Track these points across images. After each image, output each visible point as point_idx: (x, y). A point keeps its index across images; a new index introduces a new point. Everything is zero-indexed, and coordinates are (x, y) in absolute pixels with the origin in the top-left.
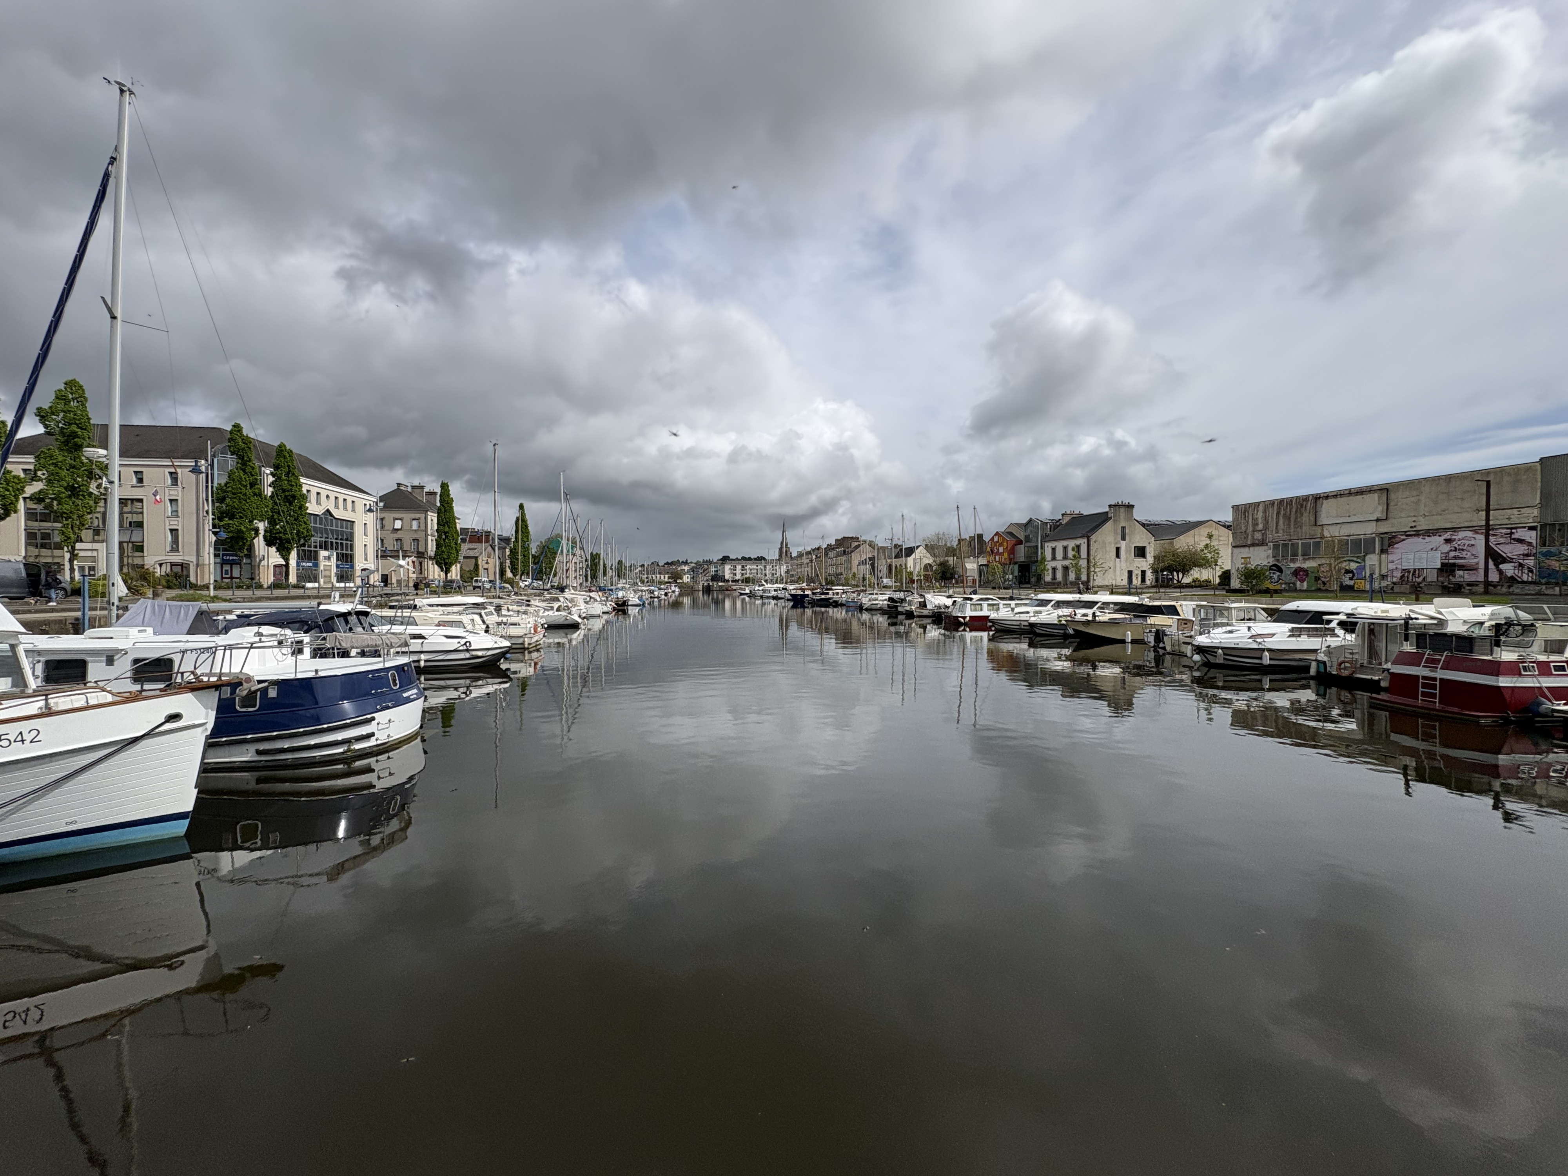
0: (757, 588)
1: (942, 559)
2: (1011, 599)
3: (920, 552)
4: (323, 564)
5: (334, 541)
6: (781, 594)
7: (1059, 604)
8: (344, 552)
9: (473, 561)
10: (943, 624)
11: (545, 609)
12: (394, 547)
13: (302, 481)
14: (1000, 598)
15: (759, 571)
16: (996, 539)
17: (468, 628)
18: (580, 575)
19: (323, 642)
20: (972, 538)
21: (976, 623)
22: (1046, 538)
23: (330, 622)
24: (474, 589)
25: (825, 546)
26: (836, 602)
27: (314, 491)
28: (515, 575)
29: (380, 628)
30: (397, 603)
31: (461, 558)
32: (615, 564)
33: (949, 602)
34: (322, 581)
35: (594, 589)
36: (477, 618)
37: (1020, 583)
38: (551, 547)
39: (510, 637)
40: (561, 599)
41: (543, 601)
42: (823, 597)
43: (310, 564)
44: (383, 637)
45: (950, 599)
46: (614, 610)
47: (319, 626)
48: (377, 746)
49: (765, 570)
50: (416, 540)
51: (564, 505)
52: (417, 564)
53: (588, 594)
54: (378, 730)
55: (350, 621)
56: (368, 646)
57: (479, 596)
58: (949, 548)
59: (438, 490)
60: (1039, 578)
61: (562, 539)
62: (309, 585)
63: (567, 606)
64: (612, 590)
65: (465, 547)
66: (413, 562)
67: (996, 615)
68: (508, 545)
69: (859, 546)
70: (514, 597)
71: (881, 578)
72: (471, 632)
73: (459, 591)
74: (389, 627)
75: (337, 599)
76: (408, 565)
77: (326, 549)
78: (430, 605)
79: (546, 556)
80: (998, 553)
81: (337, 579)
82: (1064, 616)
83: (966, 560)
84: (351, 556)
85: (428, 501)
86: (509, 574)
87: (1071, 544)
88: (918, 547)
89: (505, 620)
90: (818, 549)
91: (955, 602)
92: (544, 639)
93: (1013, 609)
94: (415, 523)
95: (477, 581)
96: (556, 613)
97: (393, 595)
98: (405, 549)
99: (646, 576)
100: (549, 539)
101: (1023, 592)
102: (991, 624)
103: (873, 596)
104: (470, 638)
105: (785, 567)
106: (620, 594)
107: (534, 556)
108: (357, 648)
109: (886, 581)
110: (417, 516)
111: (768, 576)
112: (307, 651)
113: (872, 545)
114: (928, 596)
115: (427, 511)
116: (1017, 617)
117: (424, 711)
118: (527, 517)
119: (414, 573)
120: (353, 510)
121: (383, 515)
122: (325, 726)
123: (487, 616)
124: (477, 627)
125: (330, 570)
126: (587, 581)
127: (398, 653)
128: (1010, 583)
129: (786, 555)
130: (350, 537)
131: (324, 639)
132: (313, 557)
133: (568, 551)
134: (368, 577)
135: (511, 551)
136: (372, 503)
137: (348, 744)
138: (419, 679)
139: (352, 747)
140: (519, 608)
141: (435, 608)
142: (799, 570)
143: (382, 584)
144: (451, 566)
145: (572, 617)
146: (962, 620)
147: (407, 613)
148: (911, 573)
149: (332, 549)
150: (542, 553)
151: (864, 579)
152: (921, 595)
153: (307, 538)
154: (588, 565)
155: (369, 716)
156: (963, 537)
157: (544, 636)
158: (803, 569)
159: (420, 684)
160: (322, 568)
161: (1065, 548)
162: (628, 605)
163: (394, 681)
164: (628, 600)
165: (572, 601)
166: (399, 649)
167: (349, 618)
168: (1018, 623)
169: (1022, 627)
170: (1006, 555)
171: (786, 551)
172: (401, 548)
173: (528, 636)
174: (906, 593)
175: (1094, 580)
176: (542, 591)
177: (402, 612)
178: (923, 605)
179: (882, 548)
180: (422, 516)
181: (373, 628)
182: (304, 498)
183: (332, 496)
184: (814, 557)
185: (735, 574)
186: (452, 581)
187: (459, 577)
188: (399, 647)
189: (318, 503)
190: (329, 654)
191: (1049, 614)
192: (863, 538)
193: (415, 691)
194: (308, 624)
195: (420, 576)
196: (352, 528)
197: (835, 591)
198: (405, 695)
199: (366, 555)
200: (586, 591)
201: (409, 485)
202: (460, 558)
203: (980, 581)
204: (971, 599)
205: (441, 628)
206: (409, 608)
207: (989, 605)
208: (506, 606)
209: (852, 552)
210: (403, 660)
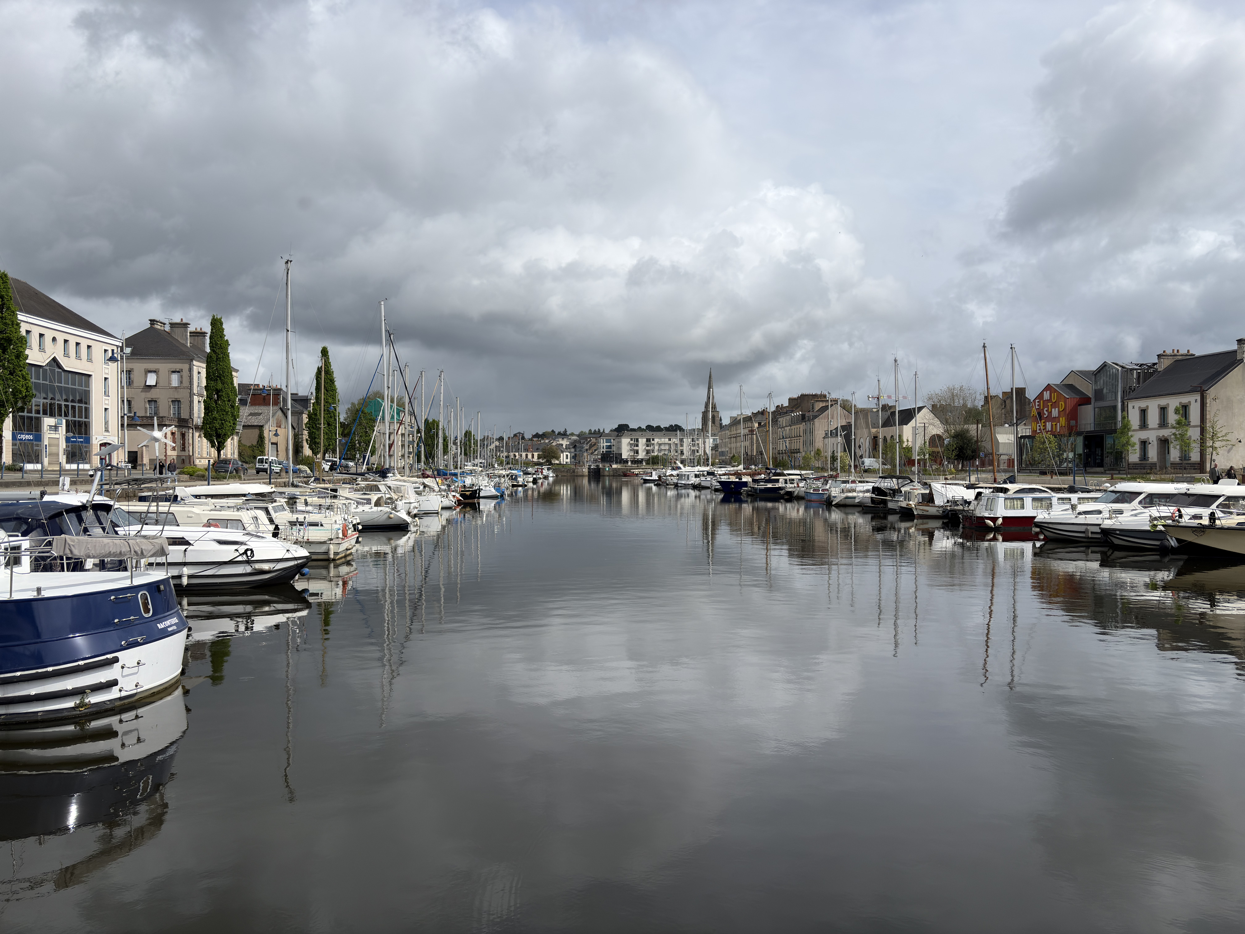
0: (669, 472)
1: (959, 428)
2: (1072, 490)
3: (924, 417)
4: (47, 435)
5: (63, 403)
6: (707, 481)
7: (1151, 500)
8: (77, 419)
9: (257, 431)
10: (961, 530)
11: (358, 503)
12: (146, 412)
13: (20, 317)
14: (1052, 489)
15: (673, 447)
16: (1046, 395)
17: (249, 529)
18: (410, 453)
19: (47, 548)
20: (1007, 396)
21: (1014, 529)
22: (1130, 394)
23: (57, 519)
24: (258, 472)
25: (773, 409)
26: (790, 494)
27: (36, 332)
28: (315, 453)
29: (127, 528)
30: (150, 494)
31: (239, 428)
32: (460, 436)
33: (970, 495)
34: (46, 461)
35: (429, 473)
36: (261, 514)
37: (1087, 465)
38: (366, 411)
39: (308, 543)
40: (383, 488)
41: (356, 490)
42: (770, 485)
43: (31, 437)
44: (130, 542)
45: (972, 491)
46: (459, 505)
47: (42, 526)
48: (120, 699)
49: (682, 446)
50: (176, 402)
51: (386, 350)
52: (178, 436)
53: (421, 480)
54: (123, 676)
55: (84, 518)
56: (109, 555)
57: (264, 483)
58: (970, 409)
59: (208, 329)
60: (1119, 457)
61: (383, 399)
62: (29, 467)
63: (390, 498)
64: (455, 475)
65: (245, 413)
66: (173, 434)
67: (1047, 516)
68: (306, 407)
69: (825, 408)
70: (313, 485)
71: (861, 457)
72: (253, 535)
73: (237, 474)
74: (138, 527)
75: (67, 487)
76: (166, 437)
77: (52, 415)
78: (196, 496)
79: (360, 424)
80: (1050, 418)
81: (67, 457)
82: (1161, 518)
83: (998, 429)
84: (86, 426)
85: (193, 345)
86: (307, 451)
87: (1173, 403)
88: (920, 409)
89: (301, 518)
90: (763, 413)
91: (979, 494)
92: (357, 545)
93: (1074, 507)
94: (175, 378)
95: (261, 461)
96: (375, 509)
97: (145, 481)
98: (161, 415)
99: (505, 454)
100: (364, 399)
101: (1092, 481)
102: (1038, 530)
103: (848, 486)
104: (253, 544)
105: (711, 440)
106: (468, 481)
107: (342, 425)
108: (94, 557)
109: (868, 462)
110: (177, 366)
111: (687, 454)
112: (26, 561)
113: (846, 406)
114: (937, 486)
115: (192, 360)
116: (1081, 519)
117: (187, 649)
118: (334, 367)
119: (174, 449)
120: (90, 360)
121: (131, 366)
122: (50, 669)
123: (275, 512)
124: (262, 528)
125: (58, 445)
126: (419, 461)
127: (151, 564)
128: (1070, 465)
129: (713, 422)
130: (84, 398)
131: (50, 544)
132: (34, 426)
133: (393, 417)
134: (110, 454)
135: (310, 417)
136: (115, 348)
137: (80, 697)
138: (180, 604)
139: (87, 701)
140: (322, 501)
141: (203, 500)
142: (733, 445)
143: (130, 466)
144: (225, 441)
145: (398, 514)
146: (991, 523)
147: (164, 507)
148: (909, 450)
149: (61, 416)
150: (354, 420)
151: (834, 459)
152: (926, 484)
153: (26, 399)
154: (421, 437)
155: (109, 656)
156: (993, 392)
157: (357, 542)
158: (738, 444)
159: (183, 610)
160: (46, 442)
161: (1163, 410)
162: (479, 497)
163: (146, 605)
164: (480, 490)
165: (397, 490)
166: (152, 560)
167: (84, 514)
168: (1082, 529)
169: (1090, 535)
170: (1063, 421)
171: (713, 417)
172: (156, 414)
173: (334, 541)
174: (900, 481)
175: (1212, 460)
176: (355, 477)
177: (157, 506)
178: (929, 499)
179: (863, 410)
180: (185, 367)
181: (117, 529)
182: (23, 342)
183: (60, 338)
184: (756, 425)
185: (637, 452)
186: (226, 462)
187: (236, 456)
188: (151, 556)
189: (42, 348)
190: (55, 565)
191: (1136, 515)
192: (834, 396)
193: (175, 620)
194: (26, 522)
195: (183, 453)
196: (88, 384)
197: (788, 478)
198: (161, 626)
199: (106, 423)
200: (418, 477)
201: (167, 322)
202: (237, 427)
203: (1020, 462)
204: (1005, 490)
205: (212, 529)
206: (167, 500)
207: (1034, 499)
208: (303, 498)
209: (815, 417)
210: (158, 575)
